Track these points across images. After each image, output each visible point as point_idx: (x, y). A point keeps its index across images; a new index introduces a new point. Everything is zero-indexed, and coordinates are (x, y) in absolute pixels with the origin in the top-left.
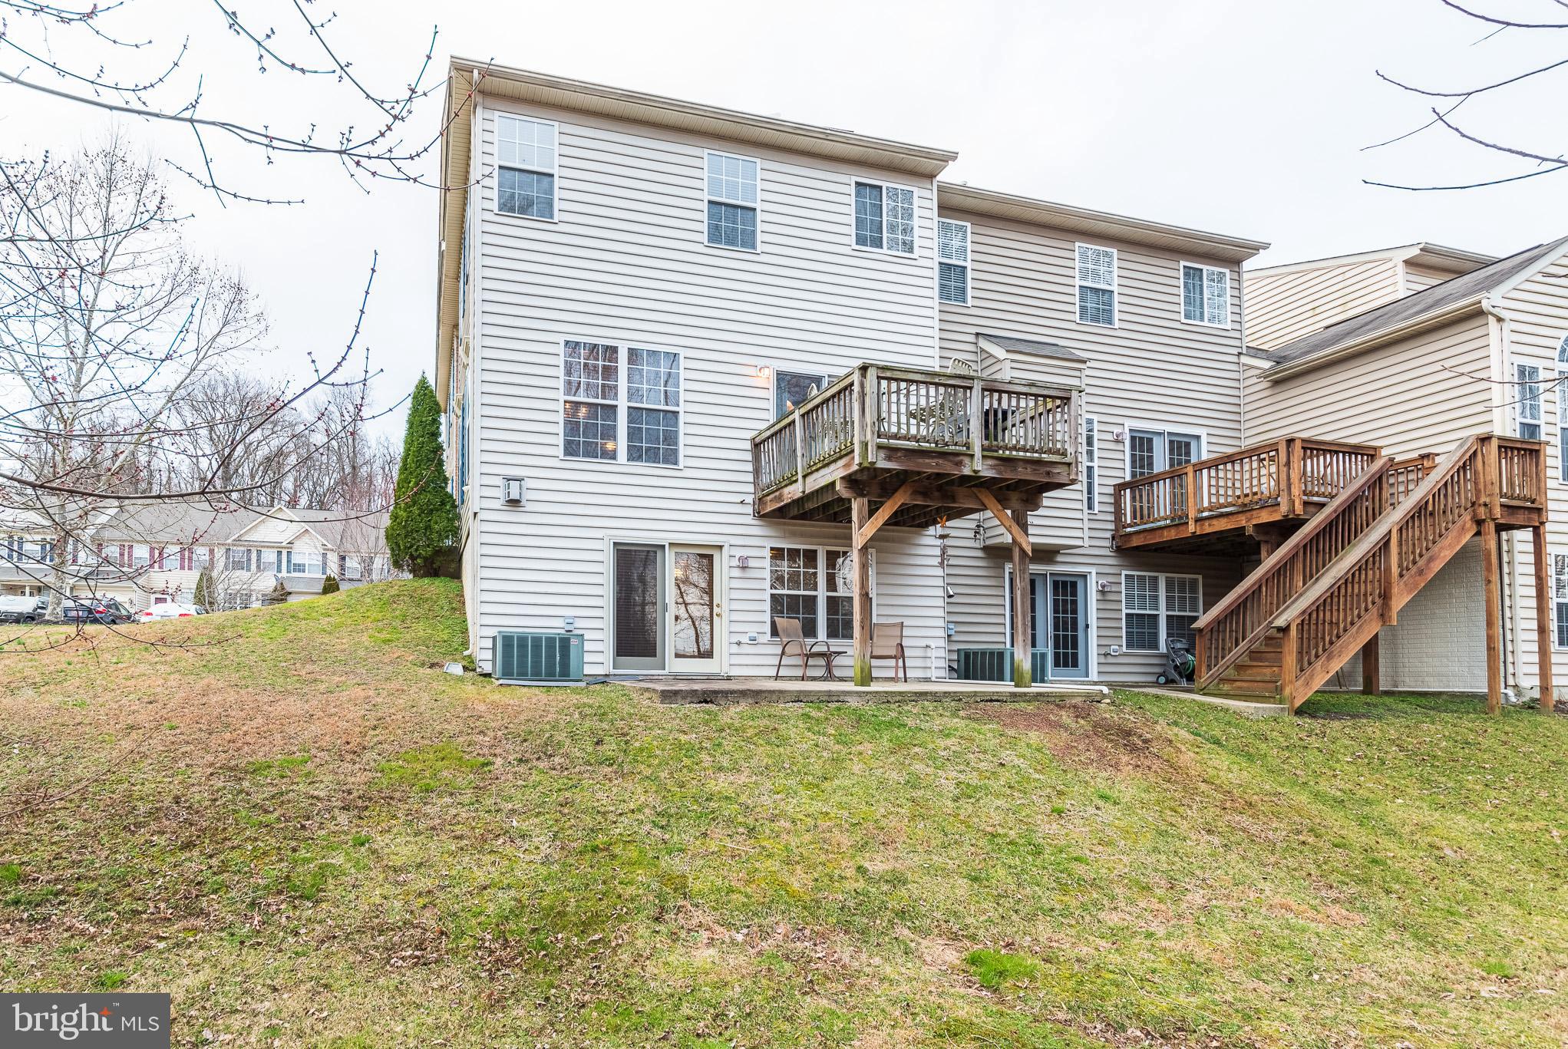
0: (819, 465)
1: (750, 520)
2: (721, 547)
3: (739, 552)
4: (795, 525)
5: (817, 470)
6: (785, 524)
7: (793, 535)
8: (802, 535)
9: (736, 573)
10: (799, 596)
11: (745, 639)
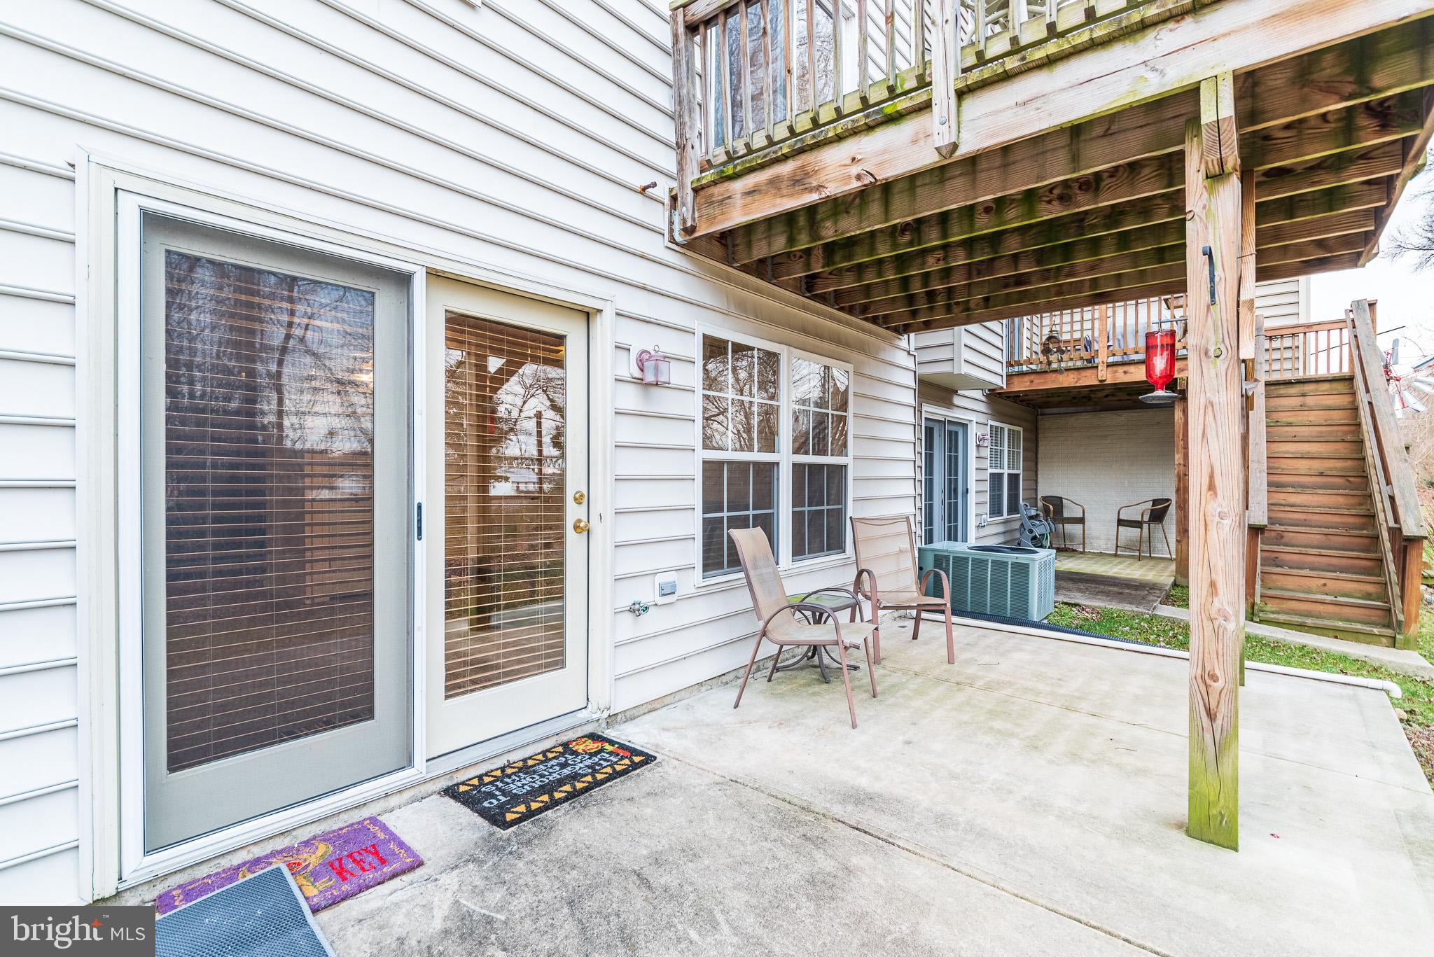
0: (840, 126)
1: (657, 247)
2: (587, 315)
3: (641, 339)
4: (745, 286)
5: (839, 138)
6: (728, 279)
7: (744, 310)
8: (759, 315)
9: (630, 398)
10: (747, 464)
11: (646, 593)
